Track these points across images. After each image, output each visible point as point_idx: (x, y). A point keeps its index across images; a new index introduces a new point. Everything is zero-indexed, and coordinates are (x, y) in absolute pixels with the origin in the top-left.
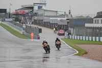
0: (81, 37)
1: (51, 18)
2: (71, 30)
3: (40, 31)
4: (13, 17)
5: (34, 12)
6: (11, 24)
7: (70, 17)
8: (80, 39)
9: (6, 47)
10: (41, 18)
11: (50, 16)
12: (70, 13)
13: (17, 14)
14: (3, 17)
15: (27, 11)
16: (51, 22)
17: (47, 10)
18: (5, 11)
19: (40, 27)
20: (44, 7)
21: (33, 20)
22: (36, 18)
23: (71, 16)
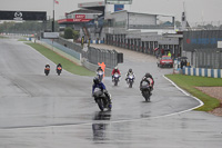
0: (209, 70)
1: (143, 31)
2: (187, 55)
3: (120, 58)
4: (61, 30)
5: (107, 17)
6: (55, 43)
7: (184, 28)
8: (206, 76)
9: (48, 95)
10: (120, 31)
11: (140, 27)
12: (183, 19)
13: (69, 23)
14: (38, 30)
15: (90, 16)
16: (143, 39)
17: (134, 14)
18: (42, 15)
19: (119, 51)
20: (127, 7)
21: (103, 36)
22: (110, 30)
23: (188, 25)
